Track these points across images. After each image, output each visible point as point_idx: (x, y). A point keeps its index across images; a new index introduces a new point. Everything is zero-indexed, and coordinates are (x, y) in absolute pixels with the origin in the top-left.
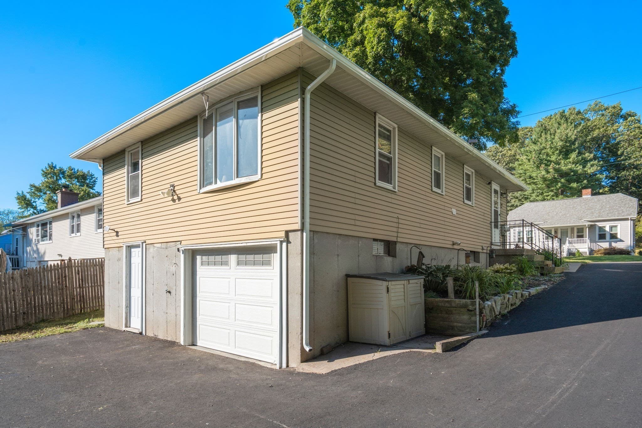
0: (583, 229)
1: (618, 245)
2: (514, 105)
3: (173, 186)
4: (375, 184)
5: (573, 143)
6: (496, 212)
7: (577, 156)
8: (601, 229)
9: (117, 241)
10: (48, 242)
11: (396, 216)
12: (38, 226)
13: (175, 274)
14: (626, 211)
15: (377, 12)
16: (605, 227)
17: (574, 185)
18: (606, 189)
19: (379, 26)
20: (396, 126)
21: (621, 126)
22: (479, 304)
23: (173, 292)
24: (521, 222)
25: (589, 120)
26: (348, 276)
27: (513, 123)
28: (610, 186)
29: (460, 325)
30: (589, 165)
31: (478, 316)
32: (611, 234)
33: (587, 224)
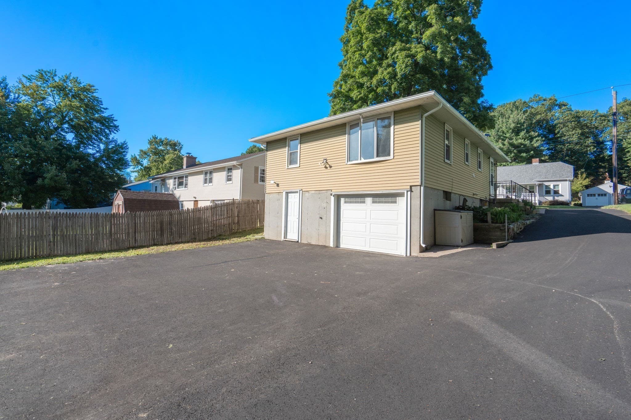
0: (533, 186)
1: (560, 199)
2: (492, 104)
3: (326, 160)
4: (444, 161)
5: (522, 124)
6: (492, 175)
7: (525, 134)
8: (547, 187)
9: (278, 189)
10: (184, 189)
11: (451, 178)
12: (175, 178)
13: (326, 208)
14: (566, 174)
15: (404, 47)
16: (550, 185)
17: (524, 155)
18: (547, 157)
19: (407, 56)
20: (452, 129)
21: (557, 113)
22: (508, 226)
23: (324, 218)
24: (510, 182)
25: (532, 108)
26: (435, 210)
27: (491, 116)
28: (549, 155)
29: (495, 238)
30: (535, 140)
31: (507, 233)
32: (554, 191)
33: (537, 183)
